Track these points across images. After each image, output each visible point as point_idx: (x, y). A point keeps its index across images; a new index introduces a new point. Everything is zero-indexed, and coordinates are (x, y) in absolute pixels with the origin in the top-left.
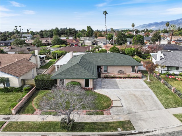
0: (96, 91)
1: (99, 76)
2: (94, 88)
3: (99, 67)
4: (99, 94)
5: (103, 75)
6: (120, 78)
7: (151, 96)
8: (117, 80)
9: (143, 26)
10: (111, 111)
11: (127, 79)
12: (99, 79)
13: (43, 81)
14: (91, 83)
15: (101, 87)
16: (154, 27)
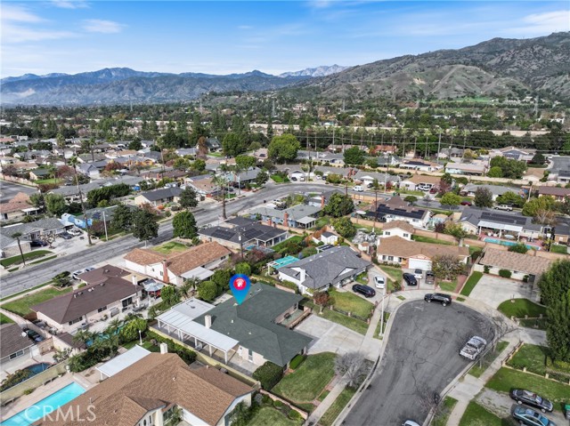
16: (31, 92)
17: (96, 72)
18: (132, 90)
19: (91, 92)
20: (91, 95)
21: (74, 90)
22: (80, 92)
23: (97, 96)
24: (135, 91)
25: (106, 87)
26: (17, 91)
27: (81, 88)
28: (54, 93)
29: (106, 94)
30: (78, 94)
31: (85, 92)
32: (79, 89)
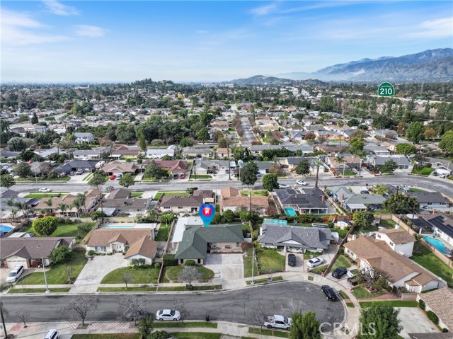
0: (205, 266)
1: (208, 252)
2: (204, 264)
3: (208, 244)
4: (207, 269)
5: (212, 251)
6: (226, 253)
7: (241, 270)
8: (223, 255)
9: (336, 68)
10: (213, 280)
11: (231, 254)
12: (209, 255)
13: (169, 260)
14: (202, 261)
15: (209, 263)
16: (362, 71)
17: (417, 54)
18: (445, 68)
19: (406, 71)
20: (406, 74)
21: (393, 70)
22: (397, 72)
23: (410, 74)
24: (448, 70)
25: (422, 66)
26: (354, 71)
27: (399, 68)
28: (378, 73)
29: (420, 73)
30: (396, 73)
31: (402, 72)
32: (397, 69)
